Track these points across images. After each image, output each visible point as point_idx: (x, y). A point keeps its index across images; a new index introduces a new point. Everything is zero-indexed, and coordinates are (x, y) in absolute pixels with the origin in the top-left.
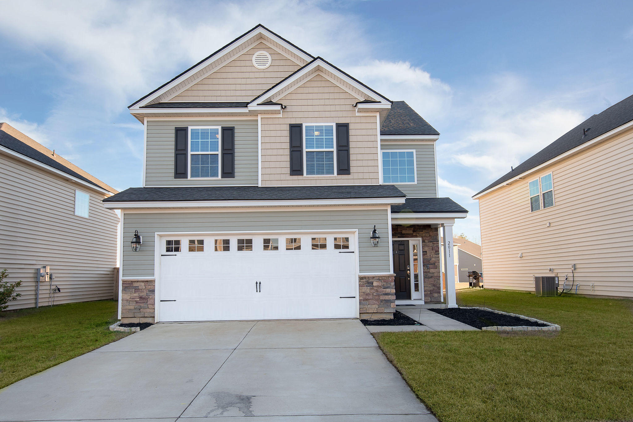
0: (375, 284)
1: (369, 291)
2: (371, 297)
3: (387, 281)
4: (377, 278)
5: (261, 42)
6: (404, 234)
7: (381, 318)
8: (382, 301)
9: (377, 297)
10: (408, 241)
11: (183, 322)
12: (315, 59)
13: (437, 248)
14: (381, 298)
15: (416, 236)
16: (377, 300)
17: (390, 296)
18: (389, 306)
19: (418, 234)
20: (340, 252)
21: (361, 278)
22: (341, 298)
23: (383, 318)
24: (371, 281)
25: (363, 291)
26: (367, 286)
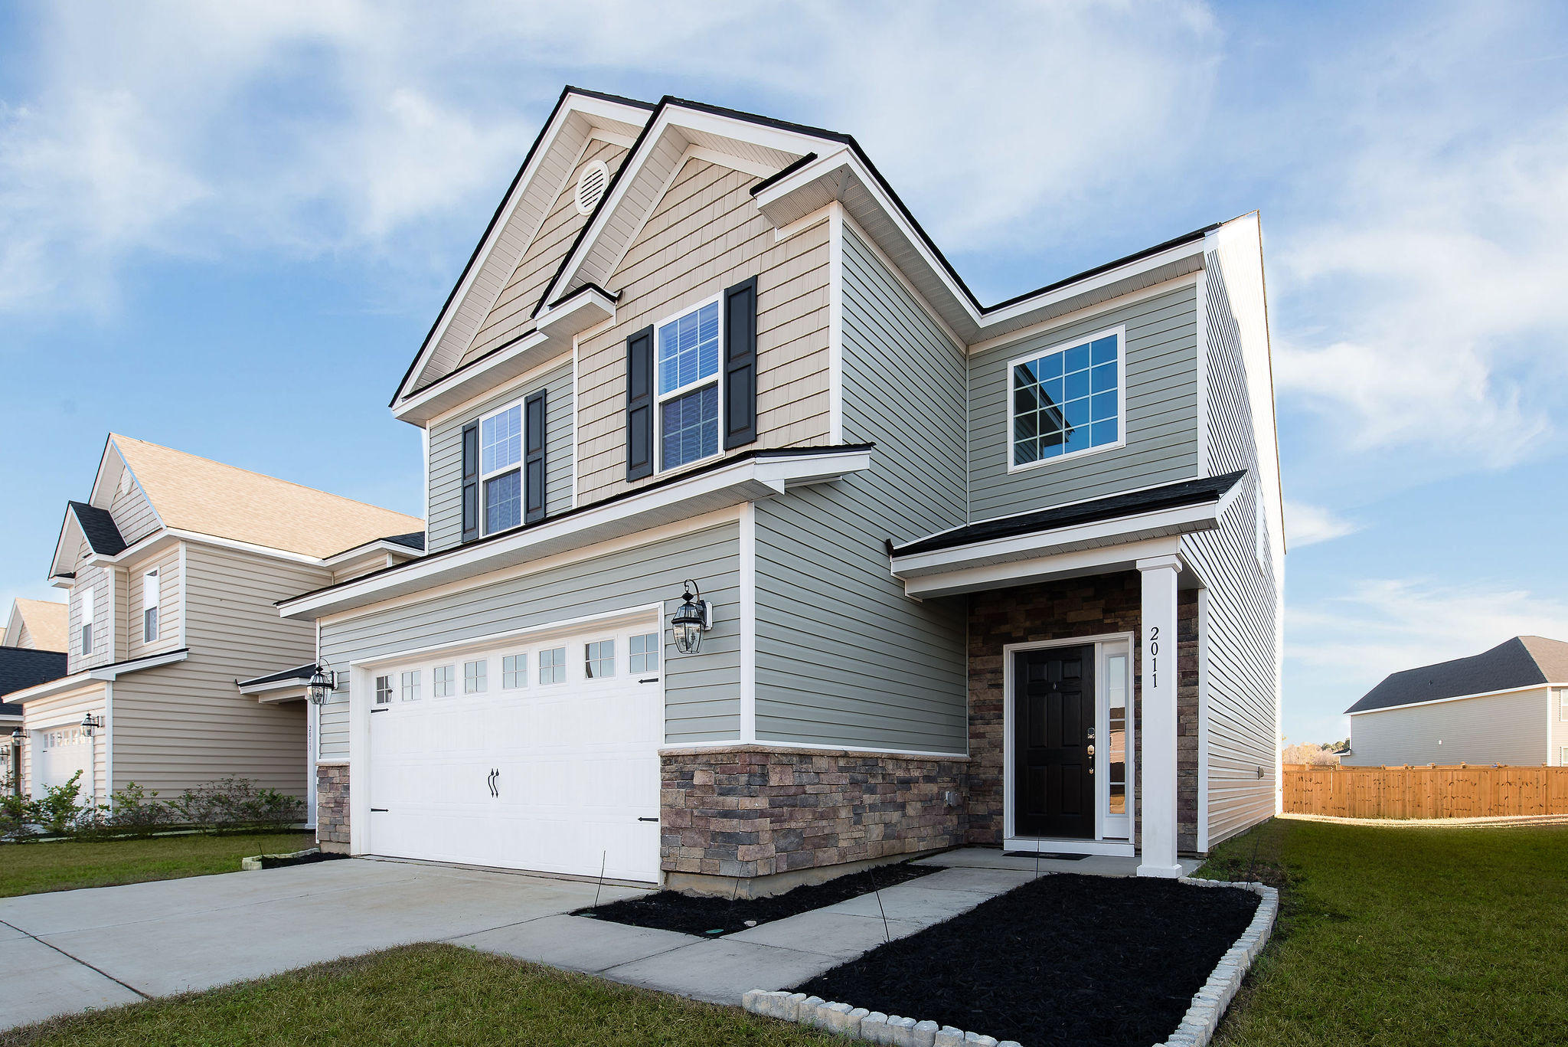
0: (699, 779)
1: (683, 801)
2: (686, 822)
3: (731, 769)
4: (705, 759)
5: (593, 140)
6: (1074, 624)
7: (716, 892)
8: (714, 835)
9: (702, 823)
10: (1092, 645)
11: (405, 861)
12: (657, 110)
13: (1191, 663)
14: (711, 828)
15: (1114, 628)
16: (702, 832)
17: (735, 822)
18: (733, 854)
19: (1123, 618)
20: (641, 682)
21: (667, 759)
22: (641, 819)
23: (721, 892)
24: (689, 767)
25: (670, 800)
26: (679, 786)
